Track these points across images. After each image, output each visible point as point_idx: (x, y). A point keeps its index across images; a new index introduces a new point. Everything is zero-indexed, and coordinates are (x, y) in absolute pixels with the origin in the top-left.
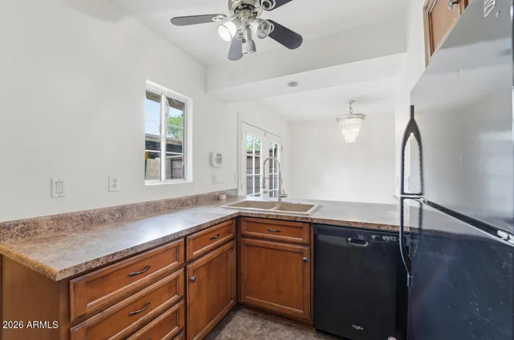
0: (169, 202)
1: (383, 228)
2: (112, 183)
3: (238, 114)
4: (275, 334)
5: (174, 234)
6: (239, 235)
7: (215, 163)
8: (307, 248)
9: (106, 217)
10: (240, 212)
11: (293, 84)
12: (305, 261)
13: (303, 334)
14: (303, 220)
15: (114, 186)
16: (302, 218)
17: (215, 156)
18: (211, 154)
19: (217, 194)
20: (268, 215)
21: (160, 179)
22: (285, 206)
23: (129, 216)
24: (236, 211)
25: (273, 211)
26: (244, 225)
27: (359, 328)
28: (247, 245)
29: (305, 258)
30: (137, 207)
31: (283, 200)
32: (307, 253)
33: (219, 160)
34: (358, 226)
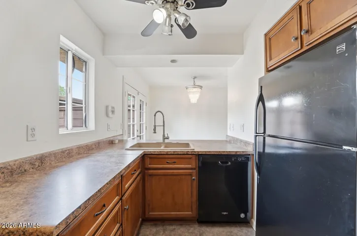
0: (79, 148)
1: (238, 153)
2: (30, 132)
3: (123, 76)
4: (174, 233)
7: (110, 114)
8: (194, 171)
9: (27, 167)
10: (144, 152)
11: (173, 61)
12: (194, 179)
13: (192, 227)
14: (193, 153)
15: (33, 135)
16: (191, 152)
17: (110, 108)
18: (107, 107)
19: (112, 139)
20: (167, 152)
21: (67, 127)
22: (168, 145)
23: (48, 164)
25: (163, 149)
26: (148, 161)
27: (225, 213)
28: (150, 175)
29: (193, 178)
30: (54, 155)
31: (166, 141)
32: (194, 174)
33: (113, 112)
34: (225, 153)
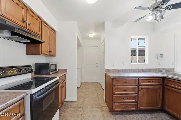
2: (123, 63)
5: (134, 76)
6: (164, 85)
7: (159, 58)
10: (164, 76)
15: (124, 64)
17: (159, 55)
21: (137, 63)
23: (127, 71)
24: (163, 75)
26: (166, 81)
28: (168, 89)
30: (129, 70)
33: (162, 56)
